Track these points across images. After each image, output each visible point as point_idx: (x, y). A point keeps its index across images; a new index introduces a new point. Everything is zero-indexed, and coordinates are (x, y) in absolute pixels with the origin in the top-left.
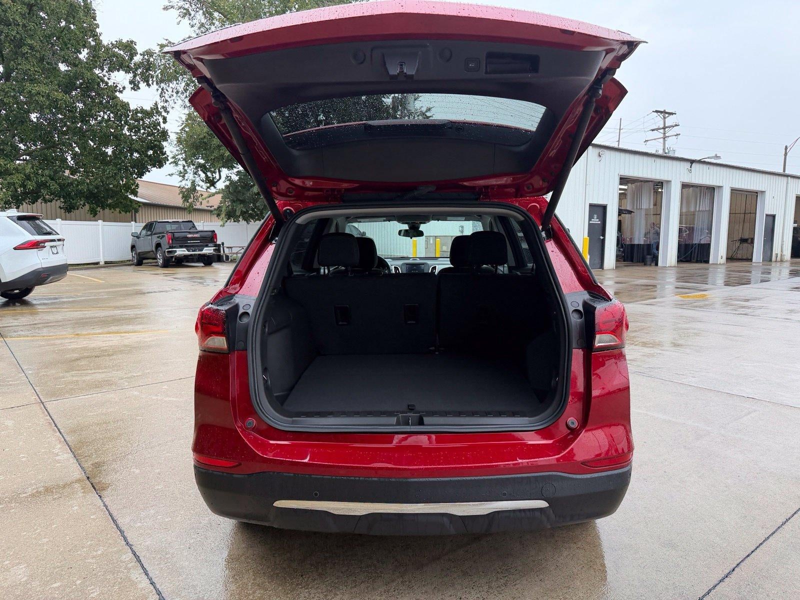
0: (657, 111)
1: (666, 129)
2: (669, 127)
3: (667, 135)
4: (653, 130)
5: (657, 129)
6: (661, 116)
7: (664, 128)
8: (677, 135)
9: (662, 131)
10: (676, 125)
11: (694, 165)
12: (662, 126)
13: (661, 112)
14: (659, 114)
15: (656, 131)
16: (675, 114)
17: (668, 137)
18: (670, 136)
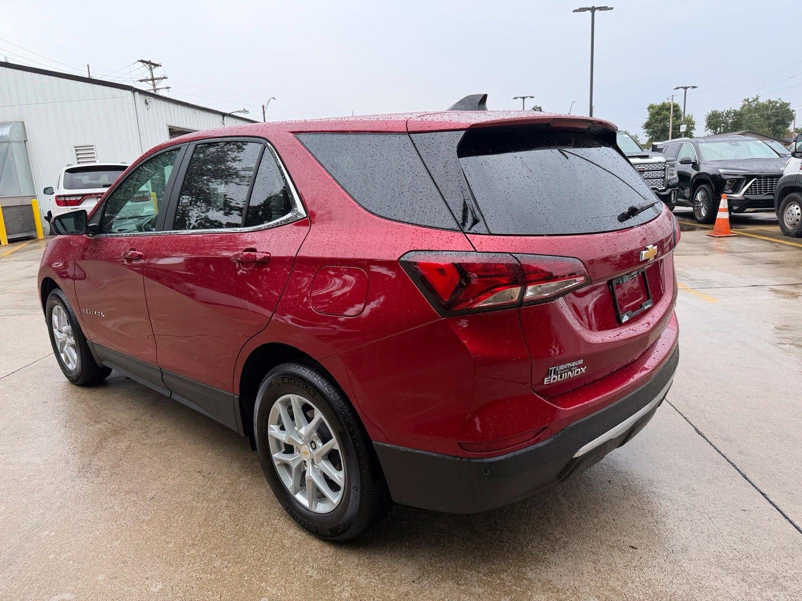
0: (142, 61)
1: (155, 81)
2: (158, 79)
3: (157, 87)
4: (141, 81)
5: (146, 80)
6: (147, 65)
7: (153, 79)
8: (167, 88)
9: (151, 82)
10: (165, 78)
11: (225, 118)
12: (150, 77)
13: (147, 63)
14: (145, 64)
15: (144, 82)
16: (161, 66)
17: (159, 89)
18: (160, 89)
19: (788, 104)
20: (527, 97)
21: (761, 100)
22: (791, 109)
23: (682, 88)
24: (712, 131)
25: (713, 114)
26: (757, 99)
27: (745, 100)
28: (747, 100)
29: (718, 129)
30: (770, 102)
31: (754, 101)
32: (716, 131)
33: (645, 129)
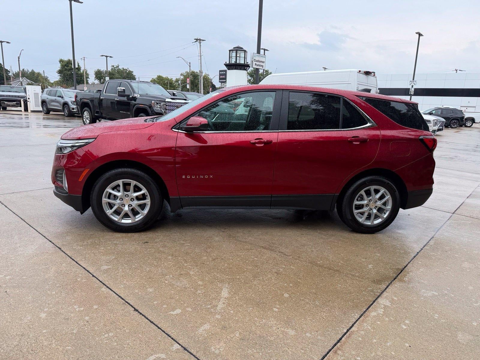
19: (132, 72)
20: (4, 42)
21: (120, 67)
22: (134, 74)
23: (105, 56)
24: (99, 81)
25: (98, 71)
26: (118, 66)
27: (112, 66)
28: (113, 66)
29: (102, 80)
30: (124, 69)
31: (117, 67)
32: (101, 81)
33: (59, 74)
